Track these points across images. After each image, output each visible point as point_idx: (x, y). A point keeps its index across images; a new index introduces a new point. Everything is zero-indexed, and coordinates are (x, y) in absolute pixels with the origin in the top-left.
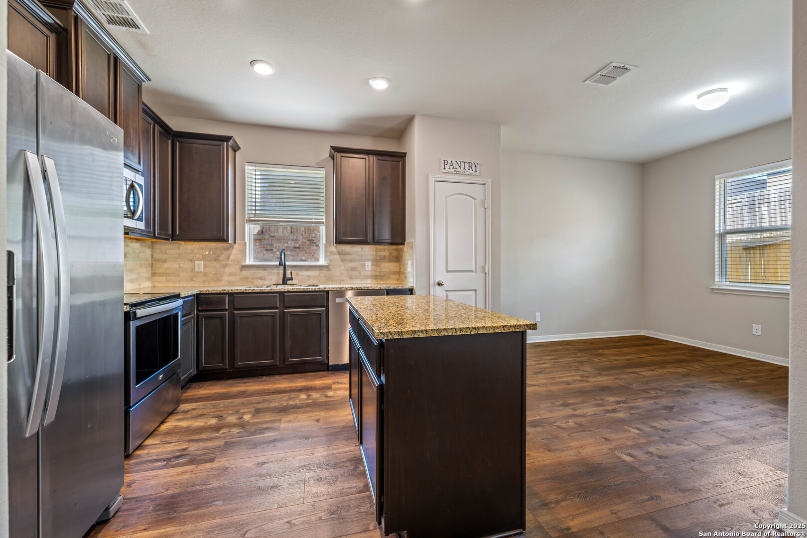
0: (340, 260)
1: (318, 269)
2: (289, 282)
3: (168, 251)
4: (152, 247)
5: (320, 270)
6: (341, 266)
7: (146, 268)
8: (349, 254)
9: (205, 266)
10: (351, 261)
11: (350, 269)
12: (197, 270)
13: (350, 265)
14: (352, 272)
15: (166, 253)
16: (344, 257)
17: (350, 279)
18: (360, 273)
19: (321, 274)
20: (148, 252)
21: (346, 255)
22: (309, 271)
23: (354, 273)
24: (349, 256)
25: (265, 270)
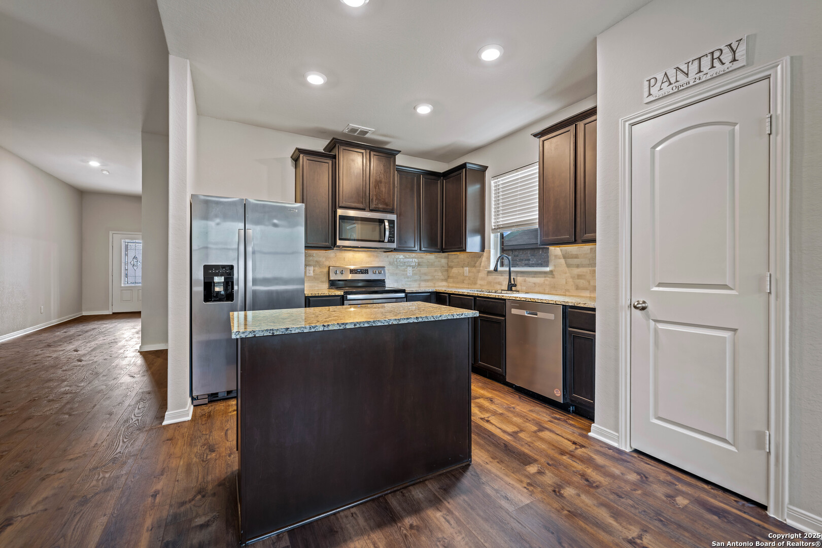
0: (565, 265)
1: (543, 275)
2: (514, 288)
3: (454, 260)
4: (447, 258)
5: (545, 277)
6: (566, 273)
7: (442, 273)
8: (576, 258)
9: (469, 272)
10: (578, 266)
11: (576, 277)
12: (465, 275)
13: (576, 271)
14: (579, 280)
15: (453, 262)
16: (570, 261)
17: (577, 289)
18: (589, 282)
19: (546, 282)
20: (444, 261)
21: (572, 258)
22: (535, 277)
23: (582, 283)
24: (576, 260)
25: (502, 276)
